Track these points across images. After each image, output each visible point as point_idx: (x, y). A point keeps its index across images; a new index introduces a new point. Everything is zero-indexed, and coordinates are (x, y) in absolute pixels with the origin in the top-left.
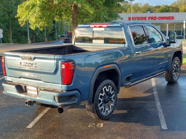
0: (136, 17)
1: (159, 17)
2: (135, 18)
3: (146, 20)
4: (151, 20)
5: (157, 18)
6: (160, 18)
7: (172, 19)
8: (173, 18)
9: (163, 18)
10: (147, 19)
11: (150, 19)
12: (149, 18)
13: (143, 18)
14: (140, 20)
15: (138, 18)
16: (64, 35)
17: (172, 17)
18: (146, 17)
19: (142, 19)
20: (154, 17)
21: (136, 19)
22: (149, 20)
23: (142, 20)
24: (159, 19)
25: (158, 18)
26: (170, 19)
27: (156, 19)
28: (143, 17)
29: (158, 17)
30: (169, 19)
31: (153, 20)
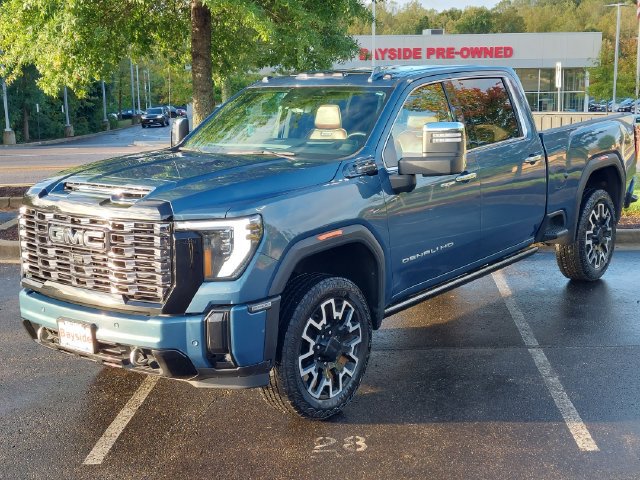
0: (386, 50)
1: (464, 49)
2: (383, 53)
3: (420, 58)
4: (438, 57)
5: (457, 53)
6: (465, 53)
7: (506, 56)
8: (508, 52)
9: (476, 52)
10: (424, 54)
11: (434, 57)
12: (430, 52)
13: (408, 54)
14: (399, 58)
15: (392, 51)
16: (130, 112)
17: (507, 49)
18: (420, 49)
19: (405, 54)
20: (445, 47)
21: (387, 55)
22: (428, 57)
23: (406, 58)
24: (463, 57)
25: (461, 53)
26: (501, 57)
27: (453, 57)
28: (408, 50)
29: (458, 49)
30: (497, 56)
31: (443, 57)
